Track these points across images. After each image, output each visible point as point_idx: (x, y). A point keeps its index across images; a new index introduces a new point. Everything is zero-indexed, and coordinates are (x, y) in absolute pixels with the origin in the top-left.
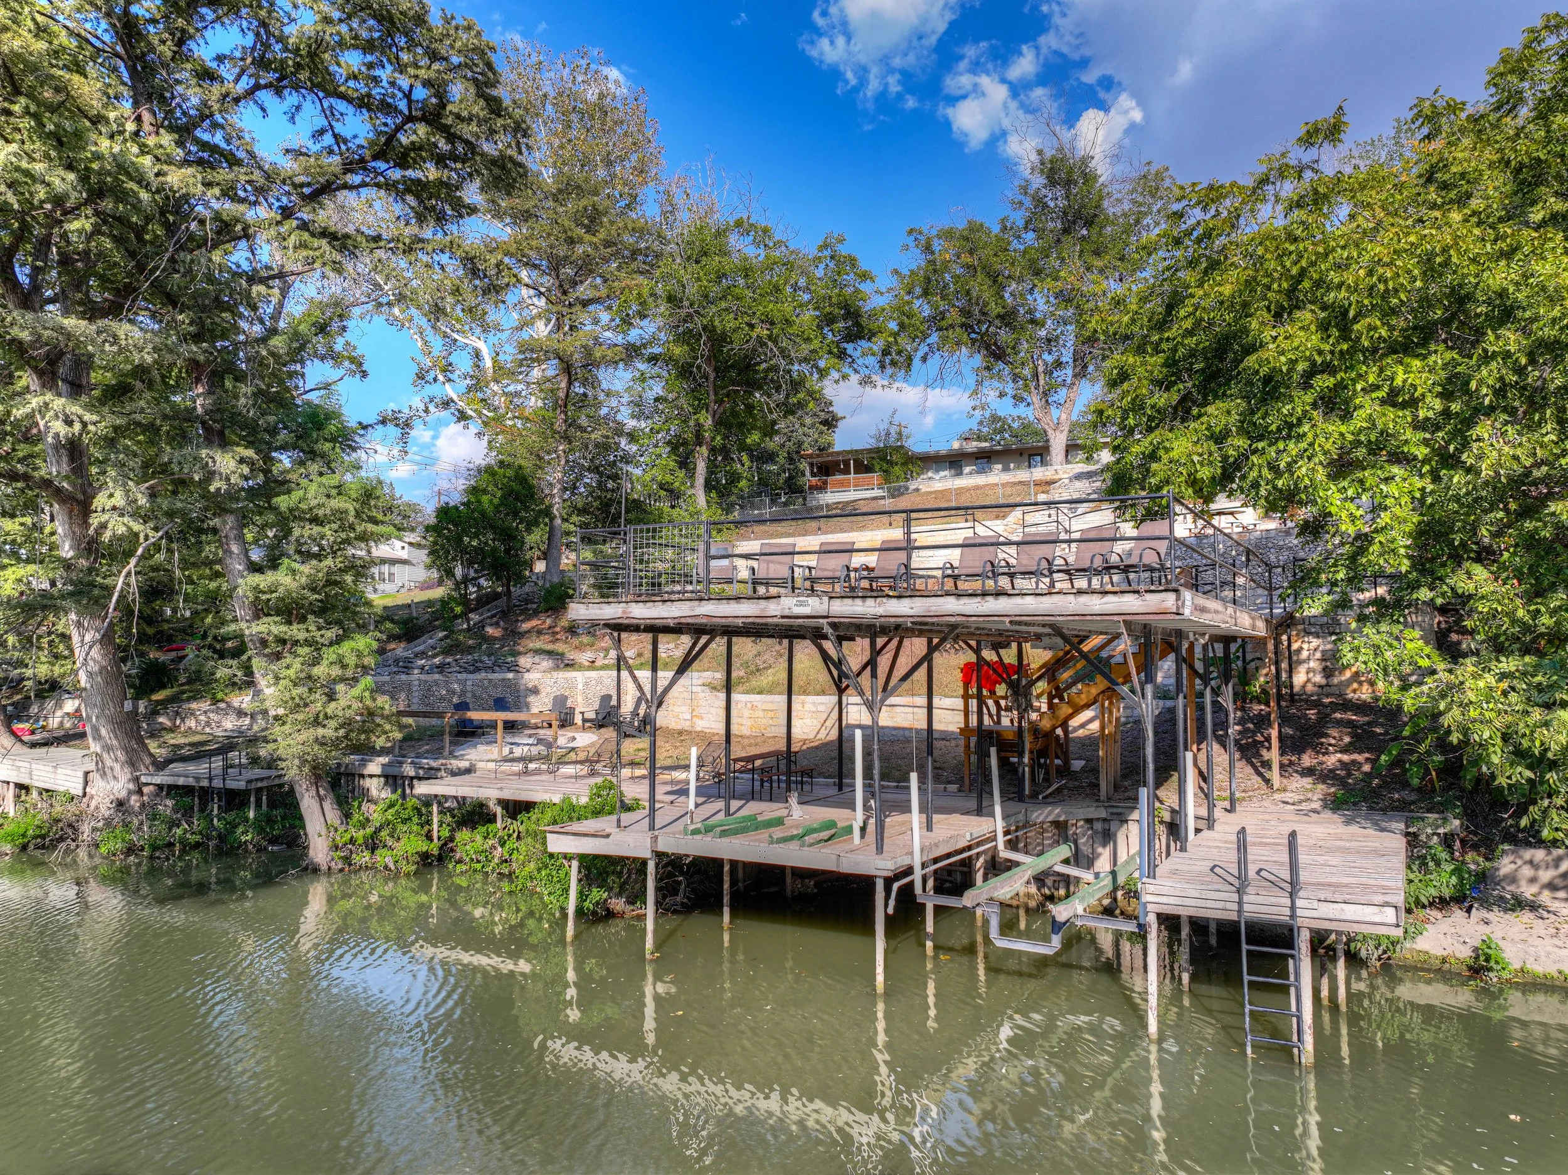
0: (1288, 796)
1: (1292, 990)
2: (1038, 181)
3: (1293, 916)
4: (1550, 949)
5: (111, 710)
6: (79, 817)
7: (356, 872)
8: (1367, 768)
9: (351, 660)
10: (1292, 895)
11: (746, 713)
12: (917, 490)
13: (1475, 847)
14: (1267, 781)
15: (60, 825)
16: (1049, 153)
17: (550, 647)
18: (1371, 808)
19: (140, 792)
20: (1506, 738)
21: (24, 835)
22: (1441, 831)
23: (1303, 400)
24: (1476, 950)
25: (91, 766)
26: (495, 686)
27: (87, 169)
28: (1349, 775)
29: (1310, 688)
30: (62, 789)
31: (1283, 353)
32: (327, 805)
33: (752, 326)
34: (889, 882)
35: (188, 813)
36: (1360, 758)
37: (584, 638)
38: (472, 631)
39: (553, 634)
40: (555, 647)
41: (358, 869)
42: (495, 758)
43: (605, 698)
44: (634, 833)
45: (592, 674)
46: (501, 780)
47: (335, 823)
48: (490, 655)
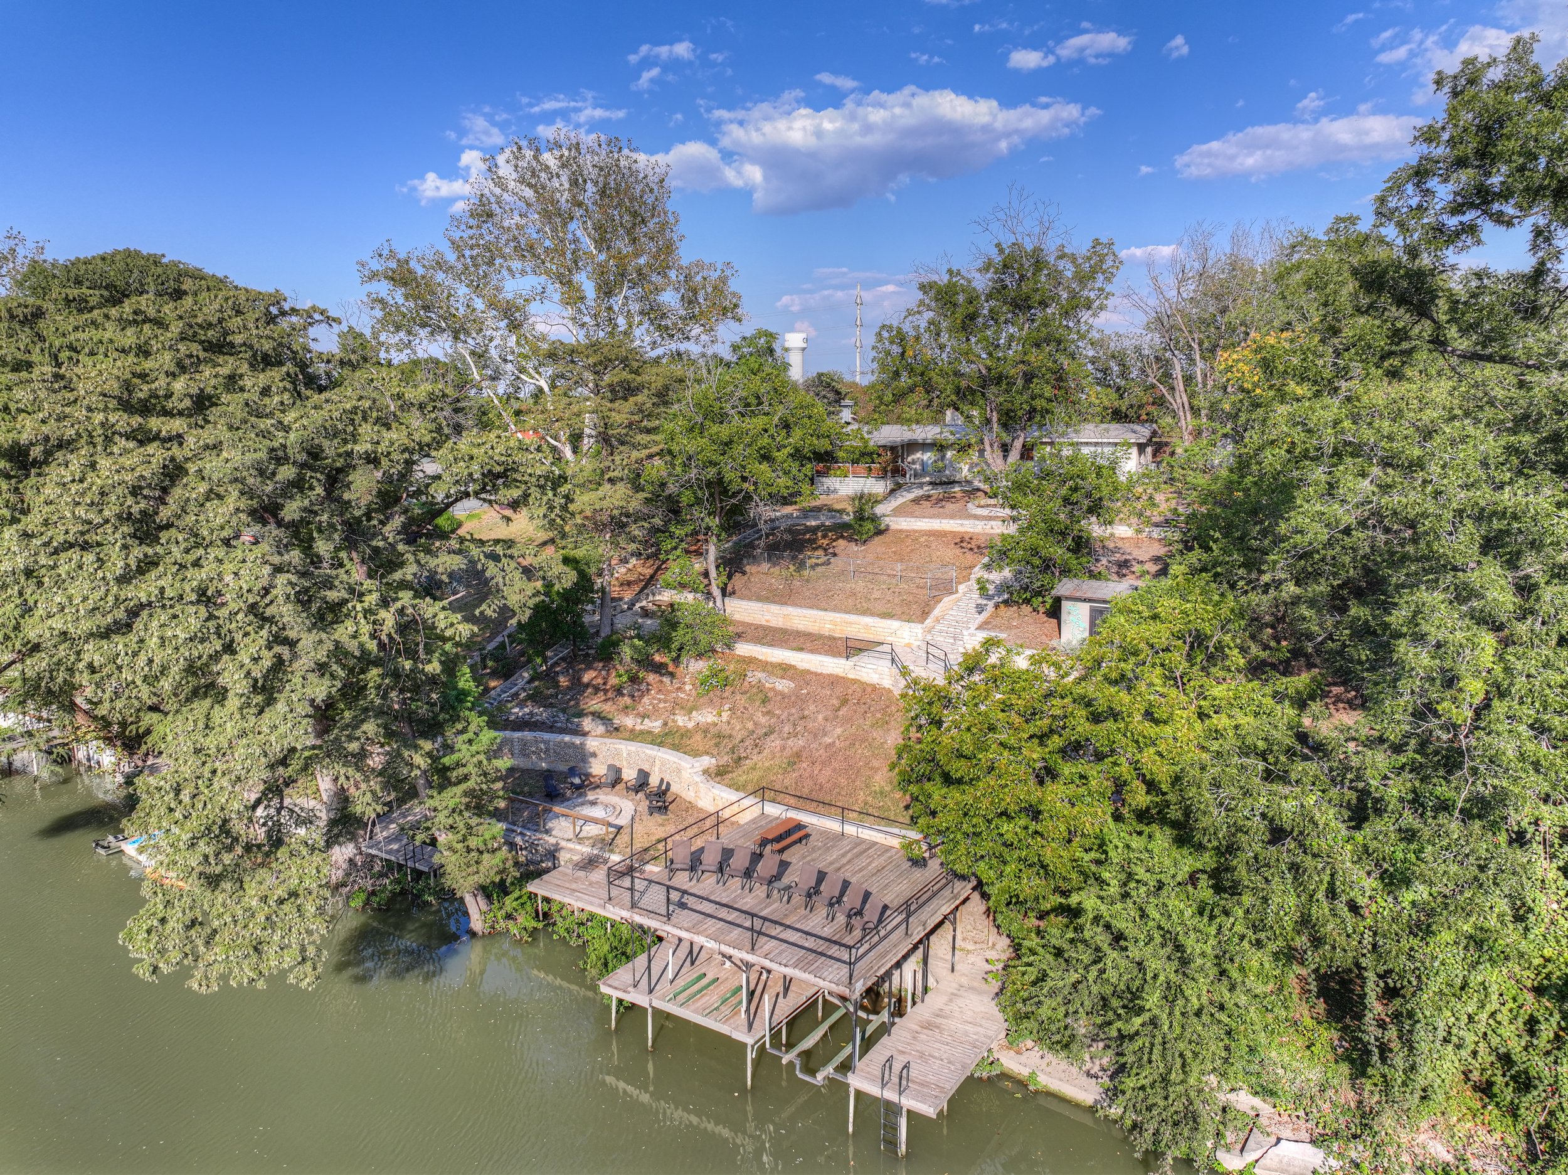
3: (900, 1102)
10: (901, 1094)
17: (602, 709)
26: (568, 749)
32: (481, 901)
37: (627, 700)
38: (549, 677)
39: (606, 691)
40: (607, 708)
41: (500, 933)
42: (571, 836)
43: (641, 771)
44: (641, 993)
45: (633, 747)
46: (576, 880)
47: (484, 908)
48: (564, 711)
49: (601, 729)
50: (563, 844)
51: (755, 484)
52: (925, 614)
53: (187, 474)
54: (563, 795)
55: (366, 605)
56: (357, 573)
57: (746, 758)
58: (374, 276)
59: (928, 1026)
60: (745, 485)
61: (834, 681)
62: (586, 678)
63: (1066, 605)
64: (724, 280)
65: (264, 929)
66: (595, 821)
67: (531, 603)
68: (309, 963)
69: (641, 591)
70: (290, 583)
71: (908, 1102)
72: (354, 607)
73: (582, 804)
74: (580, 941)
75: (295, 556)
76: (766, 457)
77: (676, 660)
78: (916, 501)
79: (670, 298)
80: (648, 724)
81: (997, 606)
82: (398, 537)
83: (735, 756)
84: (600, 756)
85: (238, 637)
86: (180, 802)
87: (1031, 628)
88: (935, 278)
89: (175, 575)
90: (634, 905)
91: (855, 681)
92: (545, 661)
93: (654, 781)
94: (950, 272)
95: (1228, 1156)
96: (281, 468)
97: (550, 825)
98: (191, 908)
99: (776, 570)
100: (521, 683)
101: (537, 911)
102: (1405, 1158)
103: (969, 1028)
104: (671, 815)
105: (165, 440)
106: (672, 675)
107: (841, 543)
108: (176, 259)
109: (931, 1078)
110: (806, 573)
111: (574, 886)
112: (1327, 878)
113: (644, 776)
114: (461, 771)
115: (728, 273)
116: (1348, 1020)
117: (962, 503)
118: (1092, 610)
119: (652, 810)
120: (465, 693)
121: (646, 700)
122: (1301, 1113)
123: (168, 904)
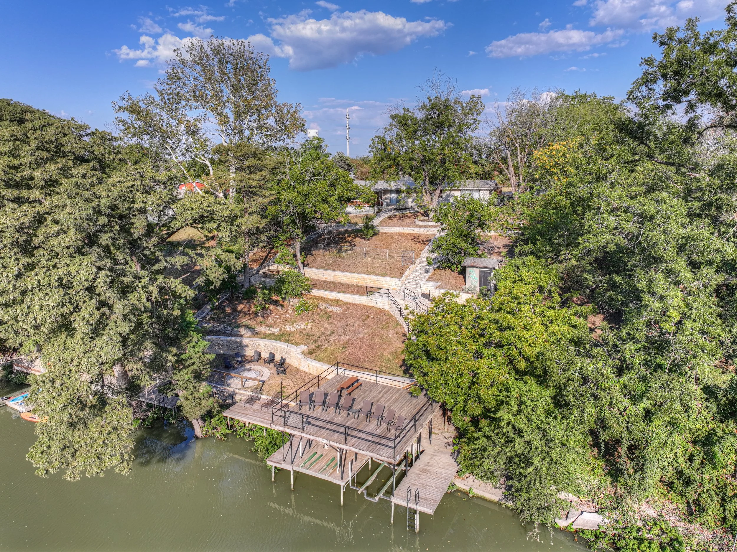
0: (447, 435)
3: (416, 509)
10: (417, 504)
14: (445, 426)
17: (249, 323)
24: (469, 489)
26: (234, 344)
32: (200, 421)
34: (344, 485)
37: (261, 319)
38: (221, 308)
39: (250, 315)
40: (251, 323)
41: (210, 437)
42: (241, 387)
43: (271, 353)
44: (287, 464)
45: (266, 342)
46: (246, 409)
47: (202, 425)
48: (230, 325)
49: (249, 333)
50: (237, 391)
51: (321, 214)
52: (401, 275)
53: (46, 220)
54: (234, 366)
55: (143, 283)
56: (135, 267)
57: (322, 345)
58: (120, 109)
59: (424, 471)
60: (316, 215)
61: (361, 307)
62: (240, 308)
63: (468, 270)
64: (296, 112)
65: (102, 447)
66: (252, 379)
67: (221, 278)
68: (125, 462)
69: (262, 264)
70: (107, 276)
71: (420, 508)
72: (138, 285)
73: (244, 371)
74: (251, 439)
75: (108, 262)
76: (325, 201)
77: (284, 299)
78: (390, 218)
79: (271, 122)
80: (272, 330)
81: (435, 270)
82: (156, 249)
83: (316, 345)
84: (250, 347)
85: (81, 304)
86: (55, 388)
87: (452, 280)
88: (397, 112)
89: (45, 274)
90: (285, 425)
91: (371, 307)
92: (218, 301)
93: (278, 358)
94: (404, 109)
95: (561, 521)
96: (100, 218)
97: (229, 382)
98: (63, 440)
99: (327, 253)
100: (206, 311)
101: (227, 425)
102: (637, 517)
103: (442, 471)
104: (288, 375)
105: (31, 202)
106: (282, 306)
107: (358, 239)
108: (17, 101)
109: (429, 496)
110: (342, 254)
111: (246, 412)
112: (609, 400)
113: (272, 355)
114: (190, 361)
115: (298, 108)
116: (608, 457)
117: (412, 219)
118: (480, 272)
119: (278, 373)
120: (190, 323)
121: (270, 318)
122: (590, 499)
123: (50, 438)
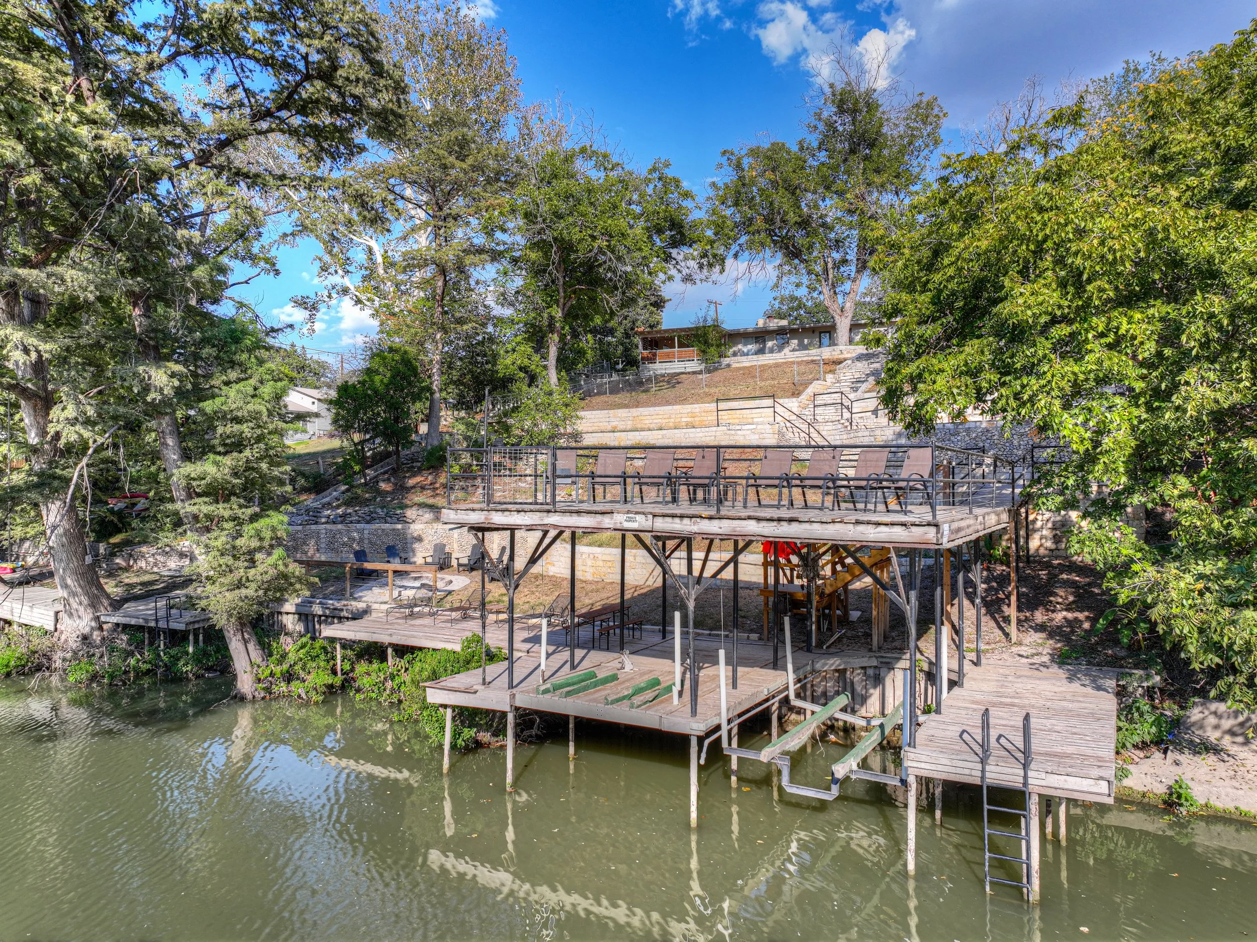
0: (1023, 650)
1: (1024, 843)
2: (829, 111)
3: (1025, 784)
4: (1230, 790)
5: (75, 564)
6: (52, 649)
7: (276, 699)
8: (1086, 625)
9: (267, 534)
10: (1025, 766)
11: (589, 563)
12: (729, 366)
13: (1172, 696)
14: (1007, 635)
15: (36, 656)
16: (839, 87)
17: (431, 501)
18: (1089, 663)
19: (101, 628)
20: (1201, 631)
21: (7, 666)
22: (1145, 684)
23: (1043, 346)
24: (1170, 788)
25: (61, 608)
26: (387, 535)
27: (35, 138)
28: (1073, 632)
29: (1042, 551)
30: (38, 625)
31: (1029, 307)
32: (251, 646)
33: (594, 238)
34: (701, 740)
35: (140, 646)
36: (1081, 616)
37: (459, 493)
38: (369, 486)
40: (435, 500)
44: (495, 695)
46: (391, 624)
47: (255, 657)
49: (428, 516)
50: (375, 606)
52: (797, 393)
62: (412, 482)
71: (1039, 781)
84: (424, 541)
88: (758, 145)
92: (364, 476)
97: (359, 594)
100: (335, 494)
101: (334, 670)
110: (651, 394)
111: (388, 627)
